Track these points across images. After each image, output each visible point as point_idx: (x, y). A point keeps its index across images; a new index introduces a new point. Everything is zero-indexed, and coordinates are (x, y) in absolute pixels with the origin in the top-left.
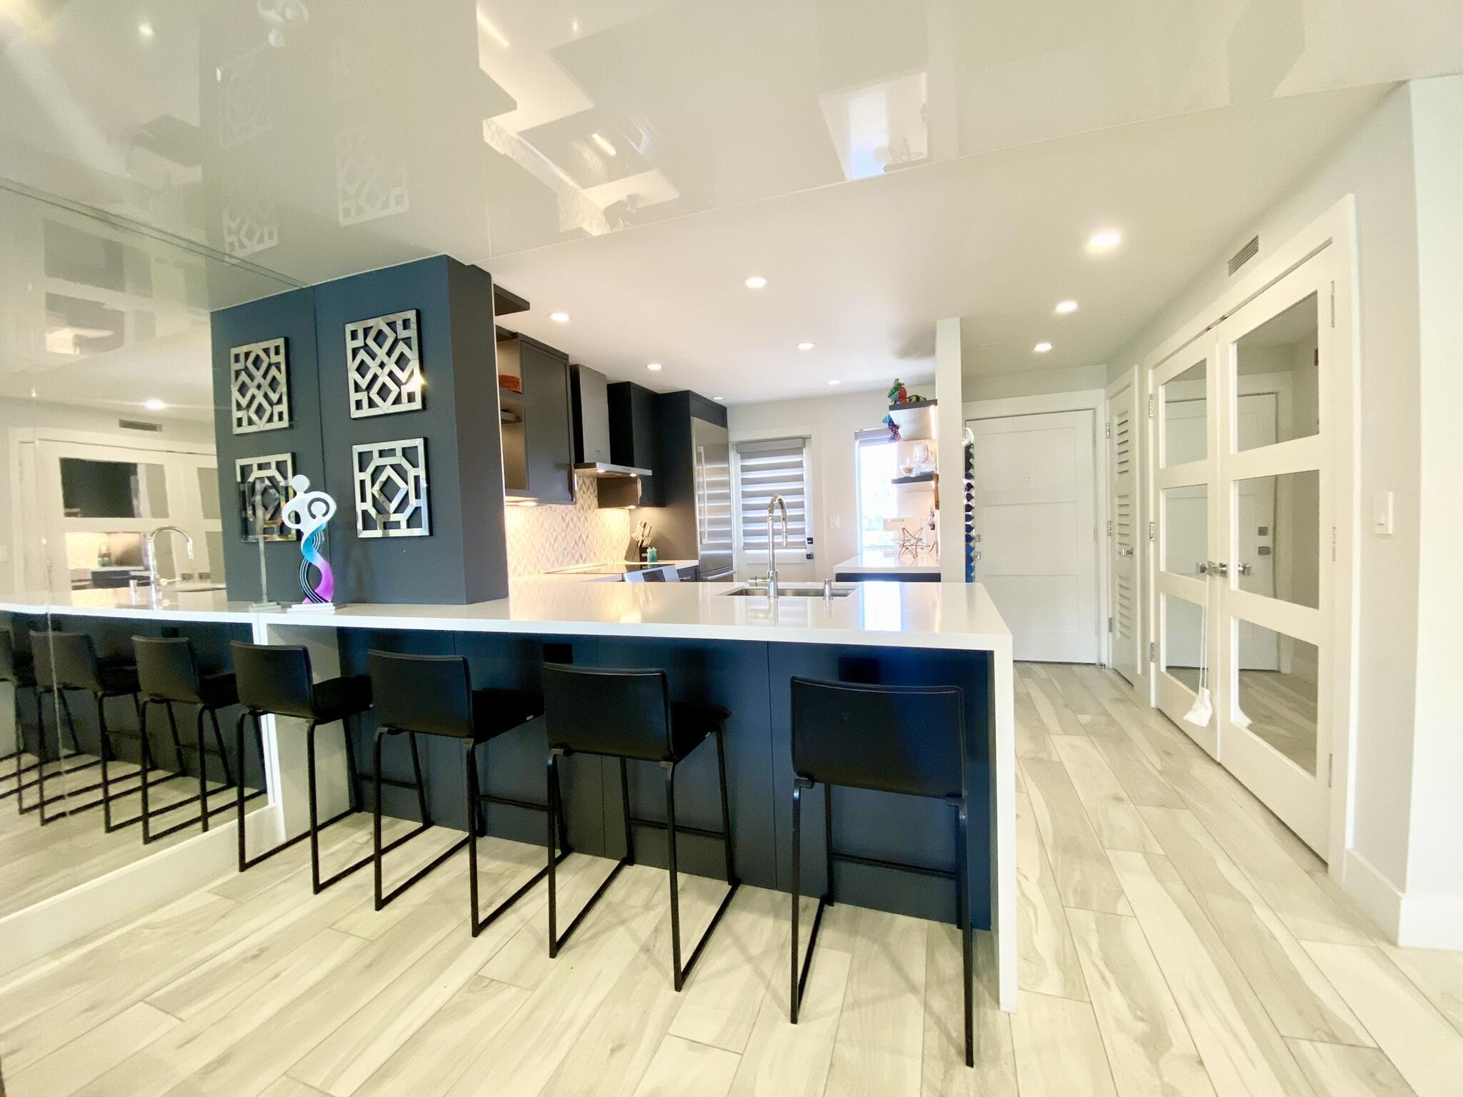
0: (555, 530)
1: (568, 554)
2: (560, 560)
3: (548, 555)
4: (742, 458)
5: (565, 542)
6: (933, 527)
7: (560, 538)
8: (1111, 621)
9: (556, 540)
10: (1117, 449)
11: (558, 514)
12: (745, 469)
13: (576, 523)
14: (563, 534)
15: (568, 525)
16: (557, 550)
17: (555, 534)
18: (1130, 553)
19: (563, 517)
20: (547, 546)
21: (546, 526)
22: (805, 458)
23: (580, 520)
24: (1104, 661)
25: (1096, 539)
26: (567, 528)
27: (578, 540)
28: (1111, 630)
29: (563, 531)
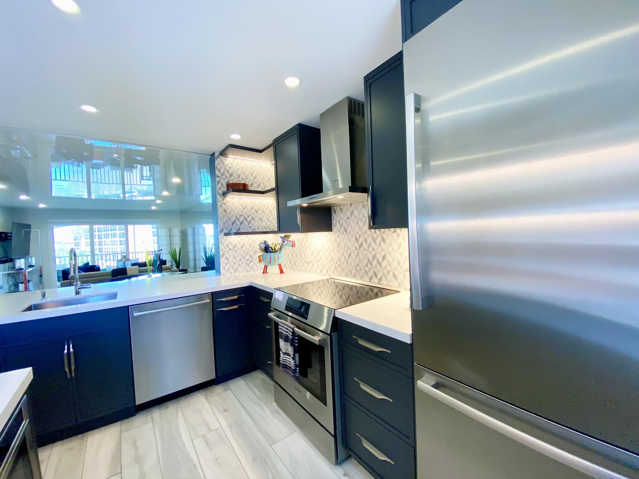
0: (349, 248)
1: (360, 270)
2: (353, 273)
3: (344, 266)
5: (358, 258)
7: (353, 256)
9: (350, 255)
11: (352, 236)
13: (370, 243)
14: (356, 252)
15: (361, 246)
16: (351, 264)
17: (349, 252)
19: (356, 238)
20: (343, 260)
21: (342, 245)
23: (375, 241)
26: (360, 247)
27: (371, 259)
29: (356, 250)
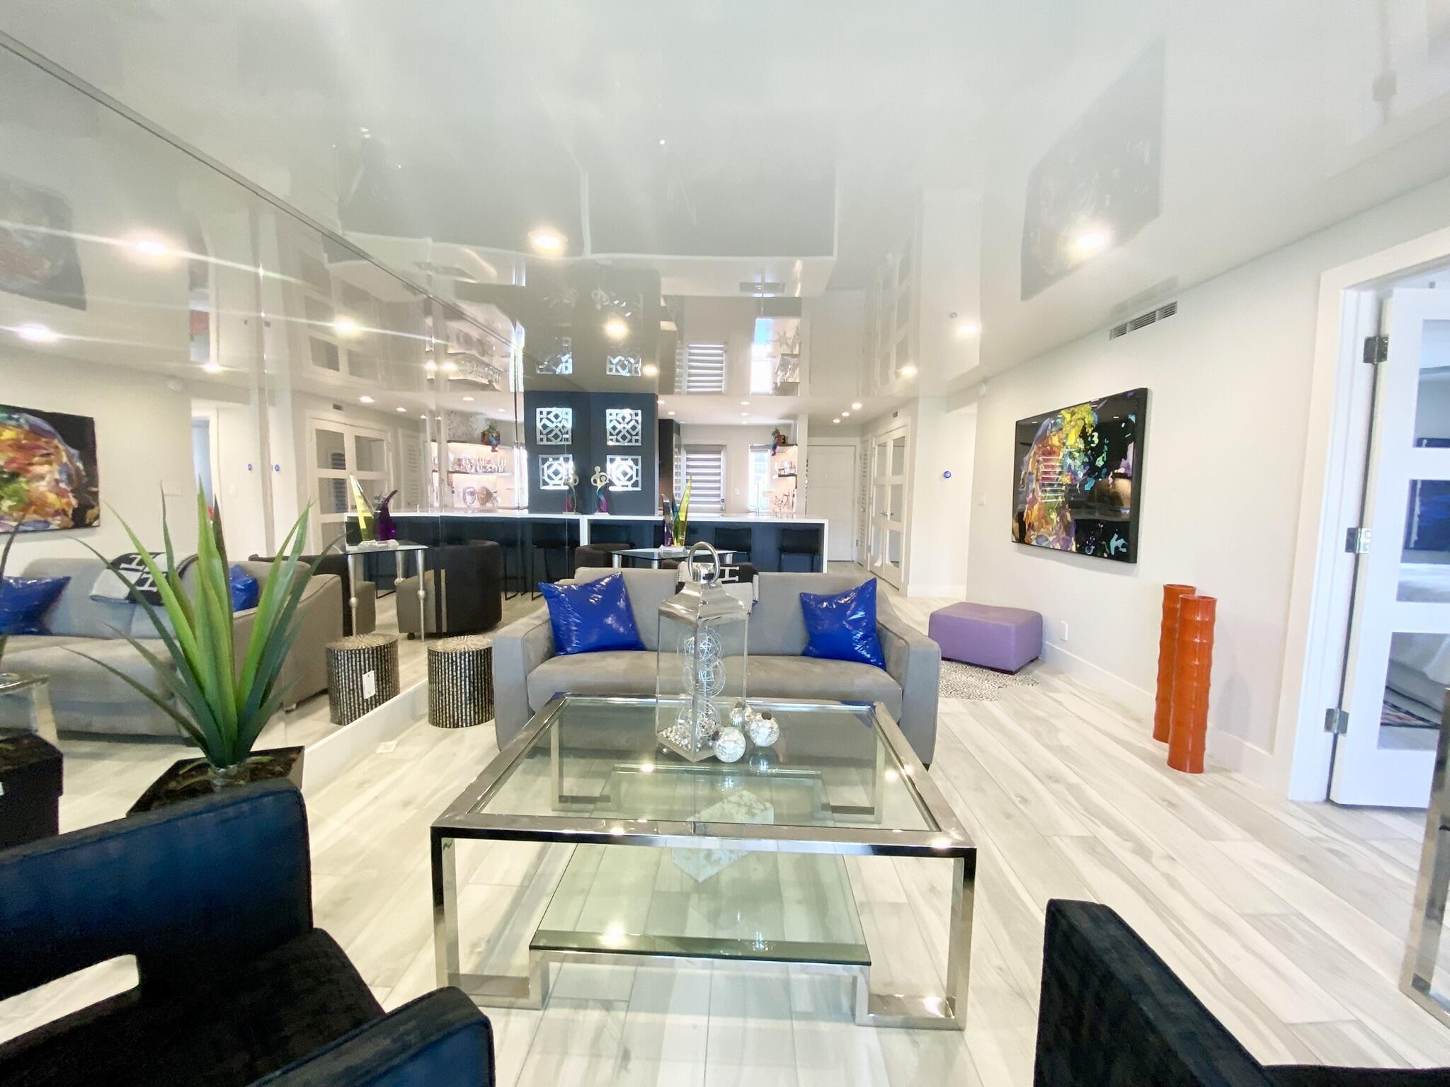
4: (687, 453)
6: (794, 496)
8: (857, 541)
10: (863, 465)
12: (688, 459)
18: (864, 510)
22: (722, 456)
24: (854, 559)
25: (853, 504)
28: (857, 545)
